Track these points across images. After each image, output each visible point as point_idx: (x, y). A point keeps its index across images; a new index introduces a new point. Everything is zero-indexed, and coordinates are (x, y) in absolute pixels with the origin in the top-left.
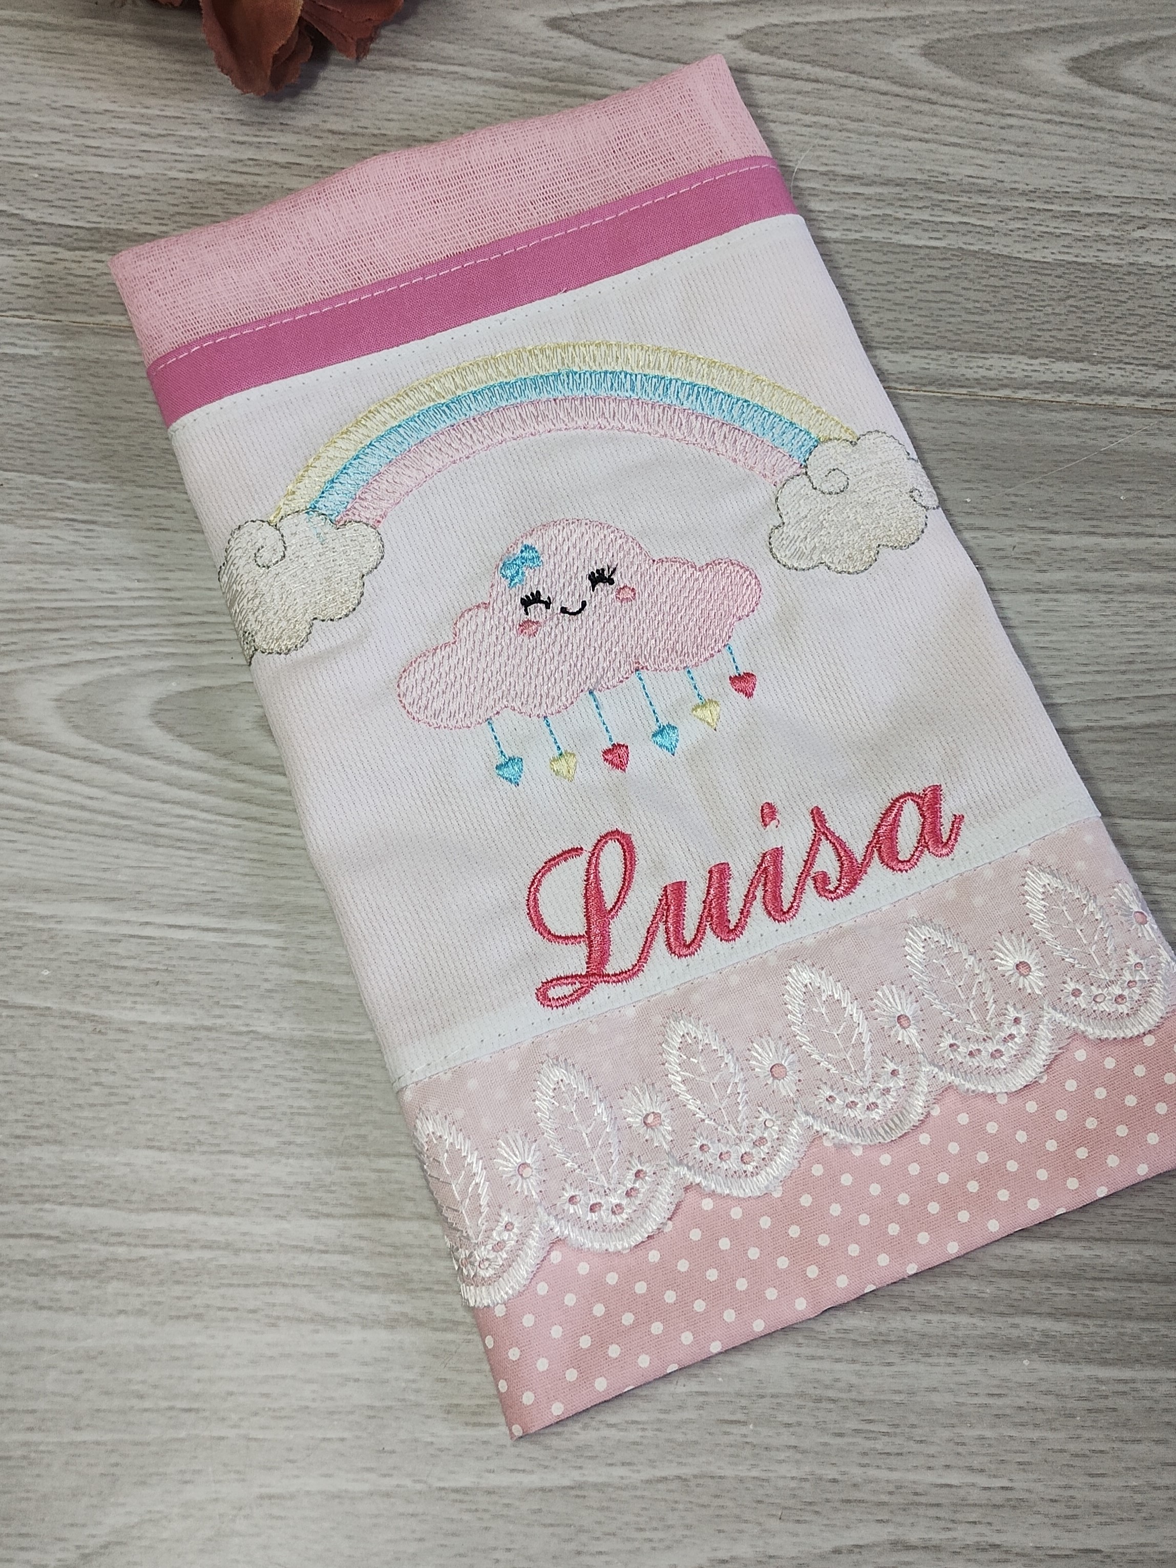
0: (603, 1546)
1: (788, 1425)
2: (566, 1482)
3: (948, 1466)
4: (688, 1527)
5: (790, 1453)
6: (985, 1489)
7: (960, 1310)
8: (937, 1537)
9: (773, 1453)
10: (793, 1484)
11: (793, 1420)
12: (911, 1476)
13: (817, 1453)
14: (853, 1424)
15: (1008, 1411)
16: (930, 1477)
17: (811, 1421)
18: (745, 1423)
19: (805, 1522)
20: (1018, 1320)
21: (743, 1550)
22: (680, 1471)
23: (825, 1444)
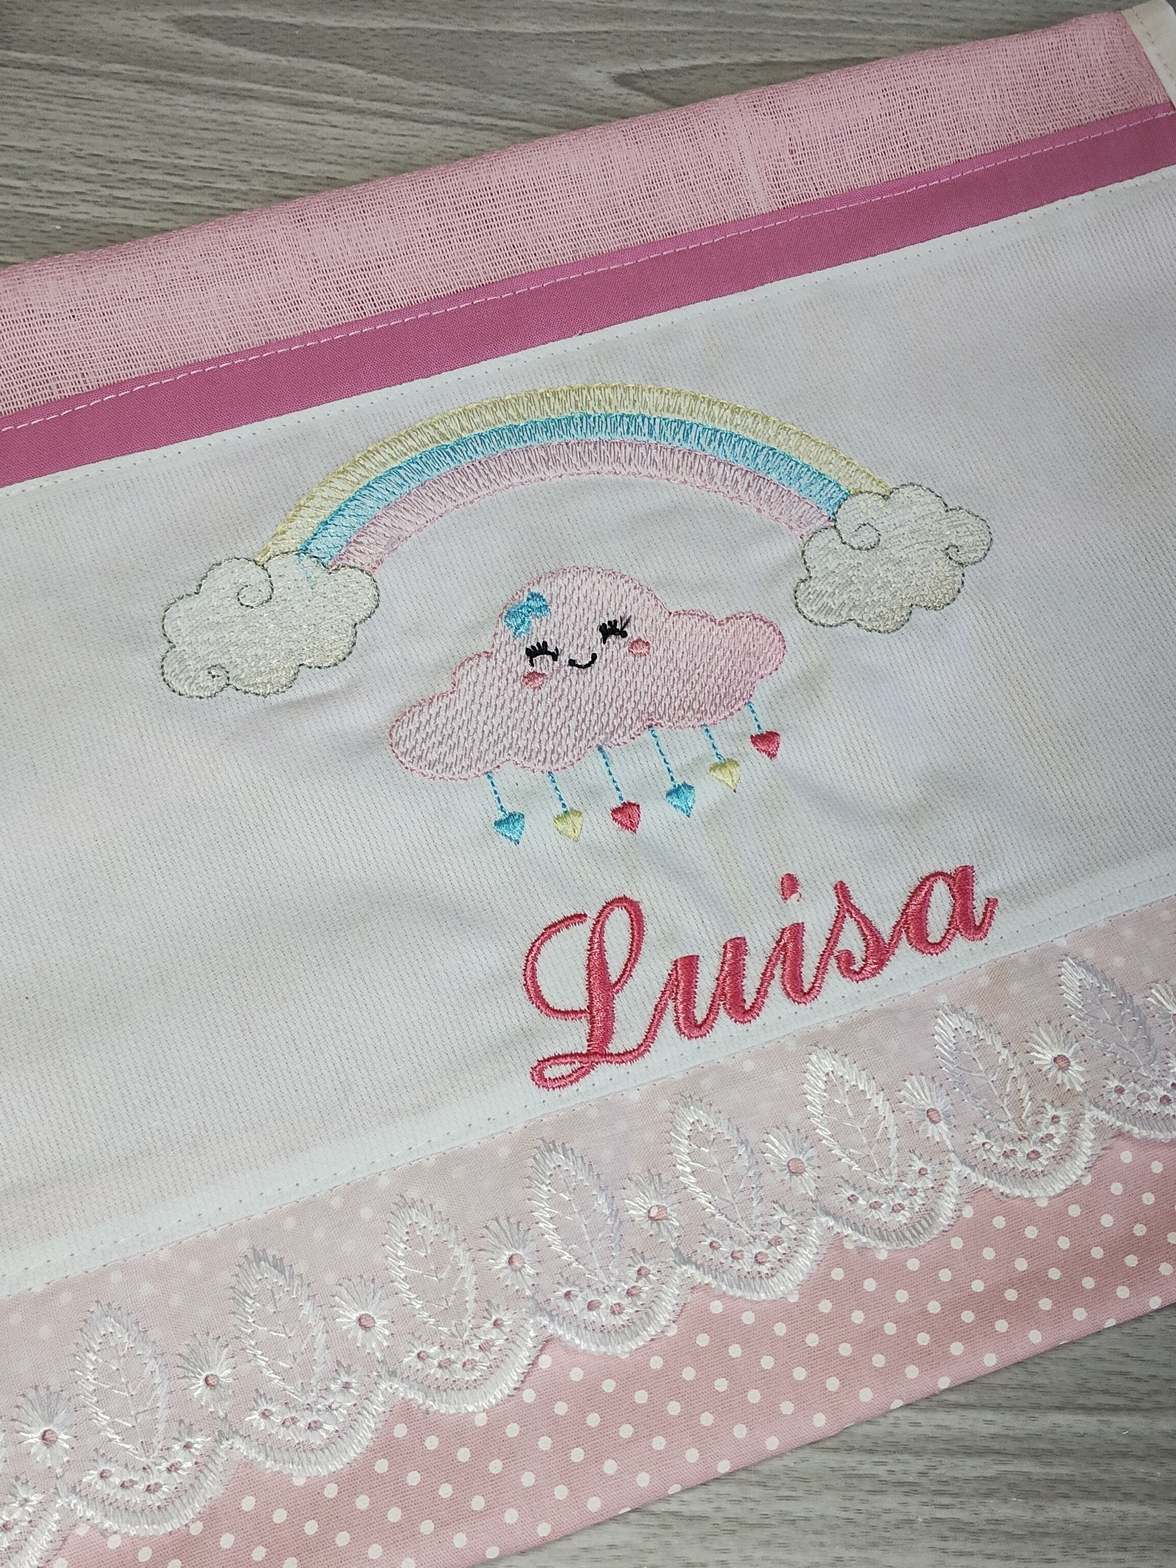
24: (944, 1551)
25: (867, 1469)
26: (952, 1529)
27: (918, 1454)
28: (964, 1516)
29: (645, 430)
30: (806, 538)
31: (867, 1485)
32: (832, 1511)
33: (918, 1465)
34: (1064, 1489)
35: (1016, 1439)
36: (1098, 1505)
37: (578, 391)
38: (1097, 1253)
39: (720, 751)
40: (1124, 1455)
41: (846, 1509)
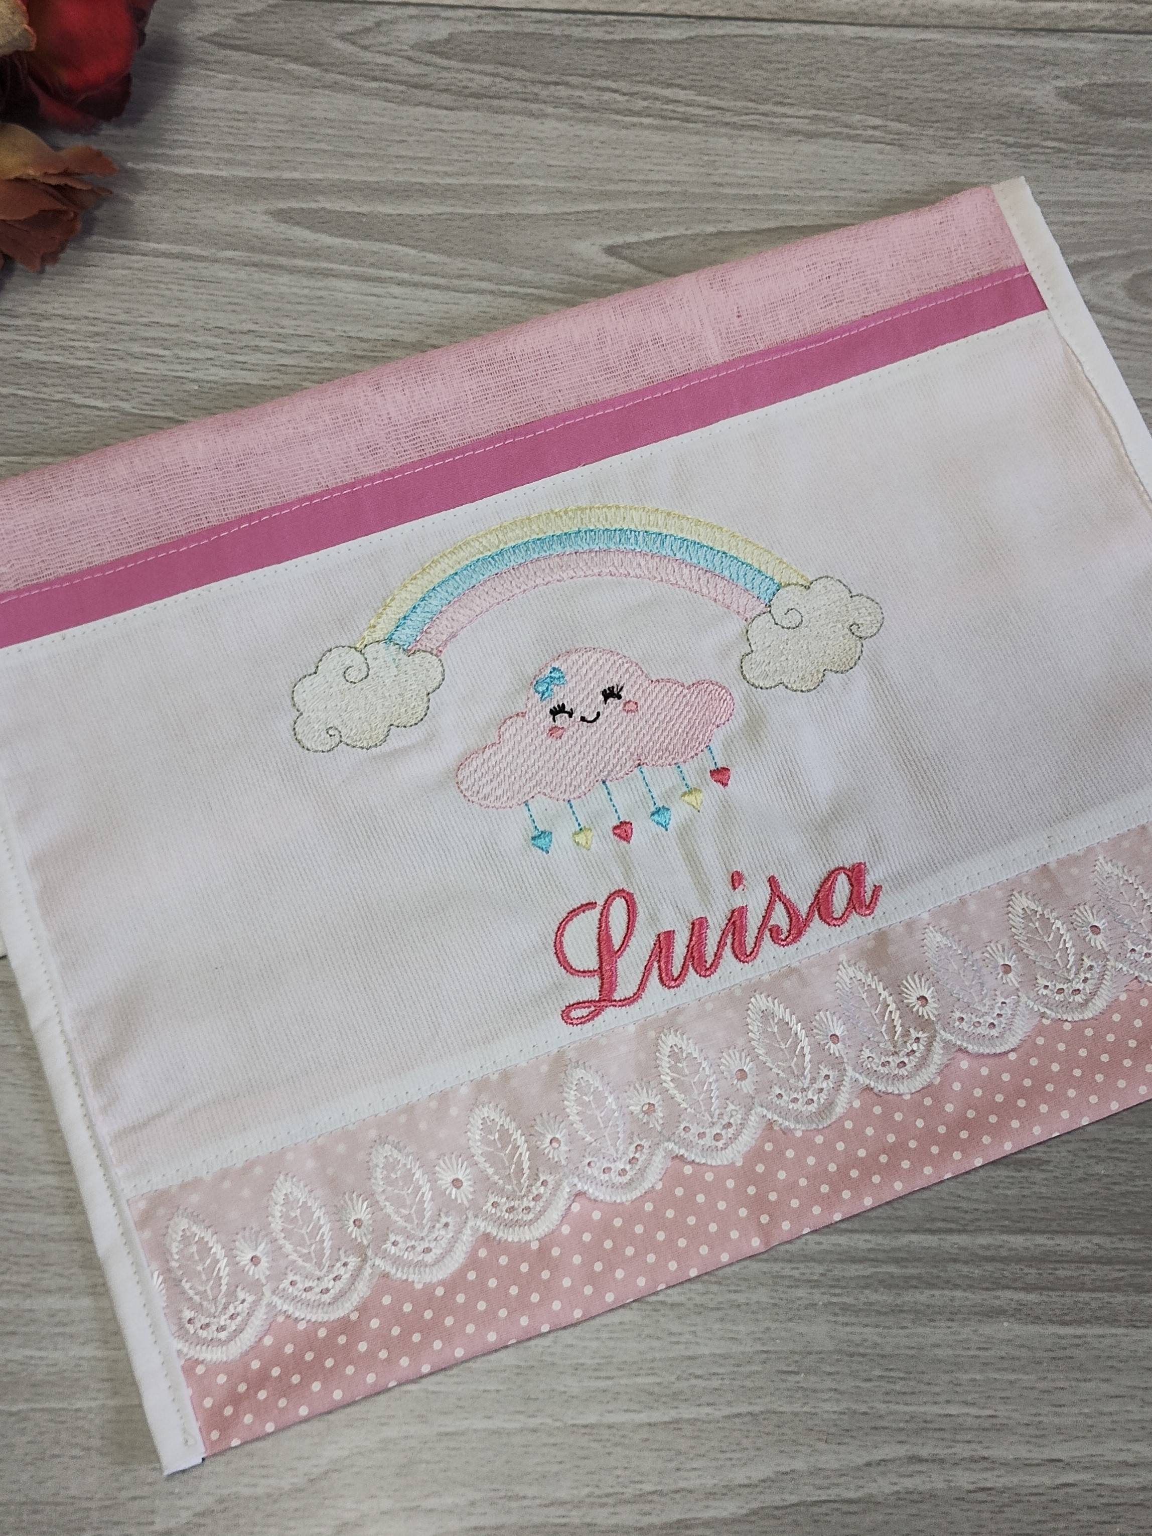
0: (695, 1464)
1: (830, 1374)
2: (666, 1419)
3: (949, 1402)
4: (759, 1449)
5: (831, 1394)
6: (977, 1417)
7: (956, 1286)
8: (942, 1452)
9: (819, 1395)
10: (835, 1417)
11: (833, 1369)
12: (922, 1409)
13: (852, 1394)
14: (877, 1372)
15: (992, 1360)
16: (936, 1410)
17: (847, 1370)
18: (797, 1373)
19: (844, 1443)
20: (999, 1293)
21: (799, 1465)
22: (750, 1409)
23: (858, 1387)
24: (836, 1322)
25: (787, 1272)
26: (842, 1309)
27: (820, 1262)
28: (849, 1300)
29: (632, 540)
30: (749, 621)
31: (787, 1282)
32: (765, 1299)
33: (820, 1269)
34: (914, 1283)
35: (884, 1251)
36: (937, 1293)
37: (583, 510)
38: (942, 1130)
39: (689, 783)
40: (955, 1261)
41: (772, 1298)
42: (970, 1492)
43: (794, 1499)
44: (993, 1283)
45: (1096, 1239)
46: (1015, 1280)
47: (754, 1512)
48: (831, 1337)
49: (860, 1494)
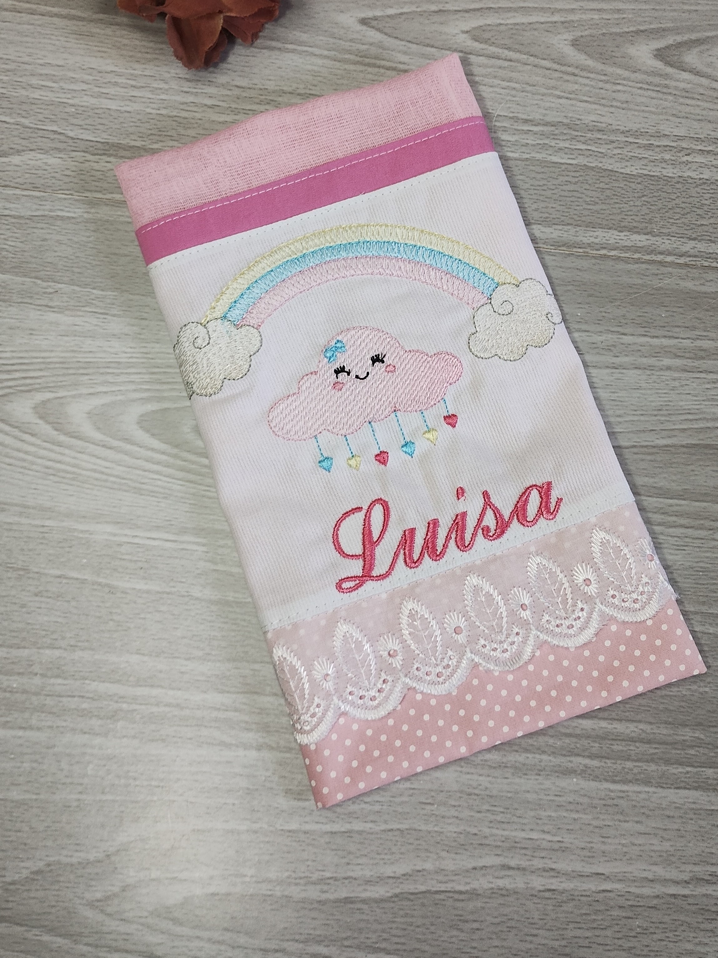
0: (360, 861)
1: (455, 806)
3: (532, 830)
4: (401, 853)
5: (454, 820)
6: (550, 841)
7: (544, 752)
8: (524, 863)
9: (445, 820)
10: (455, 835)
11: (457, 803)
12: (514, 834)
13: (467, 820)
14: (486, 807)
15: (564, 804)
16: (523, 835)
17: (466, 805)
18: (433, 804)
19: (460, 853)
20: (572, 759)
21: (428, 866)
22: (399, 826)
23: (472, 816)
36: (530, 756)
42: (540, 891)
43: (423, 888)
44: (570, 751)
45: (641, 726)
46: (584, 751)
47: (396, 896)
48: (457, 781)
49: (468, 888)
